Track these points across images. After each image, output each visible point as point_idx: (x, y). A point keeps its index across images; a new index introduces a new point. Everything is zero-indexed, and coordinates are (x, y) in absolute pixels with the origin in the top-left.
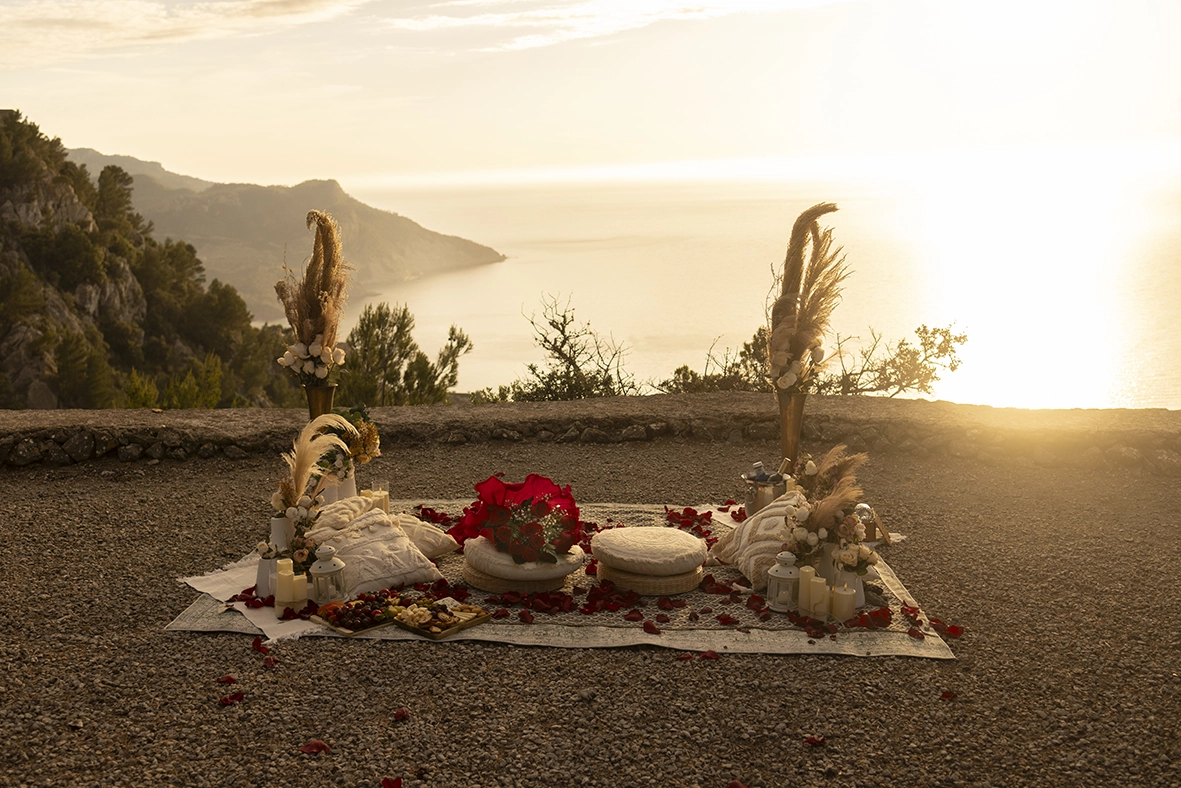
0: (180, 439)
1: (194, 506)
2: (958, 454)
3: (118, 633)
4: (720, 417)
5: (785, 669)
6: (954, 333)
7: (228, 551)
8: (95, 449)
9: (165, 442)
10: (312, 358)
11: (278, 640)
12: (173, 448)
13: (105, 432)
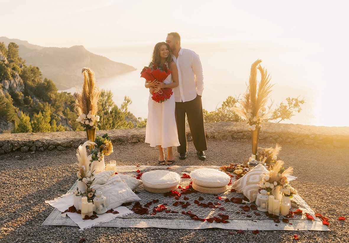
0: (42, 144)
1: (48, 169)
2: (307, 144)
3: (25, 226)
4: (224, 131)
5: (269, 237)
6: (299, 100)
7: (62, 189)
8: (12, 149)
9: (37, 145)
10: (88, 119)
11: (84, 229)
12: (39, 147)
13: (16, 142)
